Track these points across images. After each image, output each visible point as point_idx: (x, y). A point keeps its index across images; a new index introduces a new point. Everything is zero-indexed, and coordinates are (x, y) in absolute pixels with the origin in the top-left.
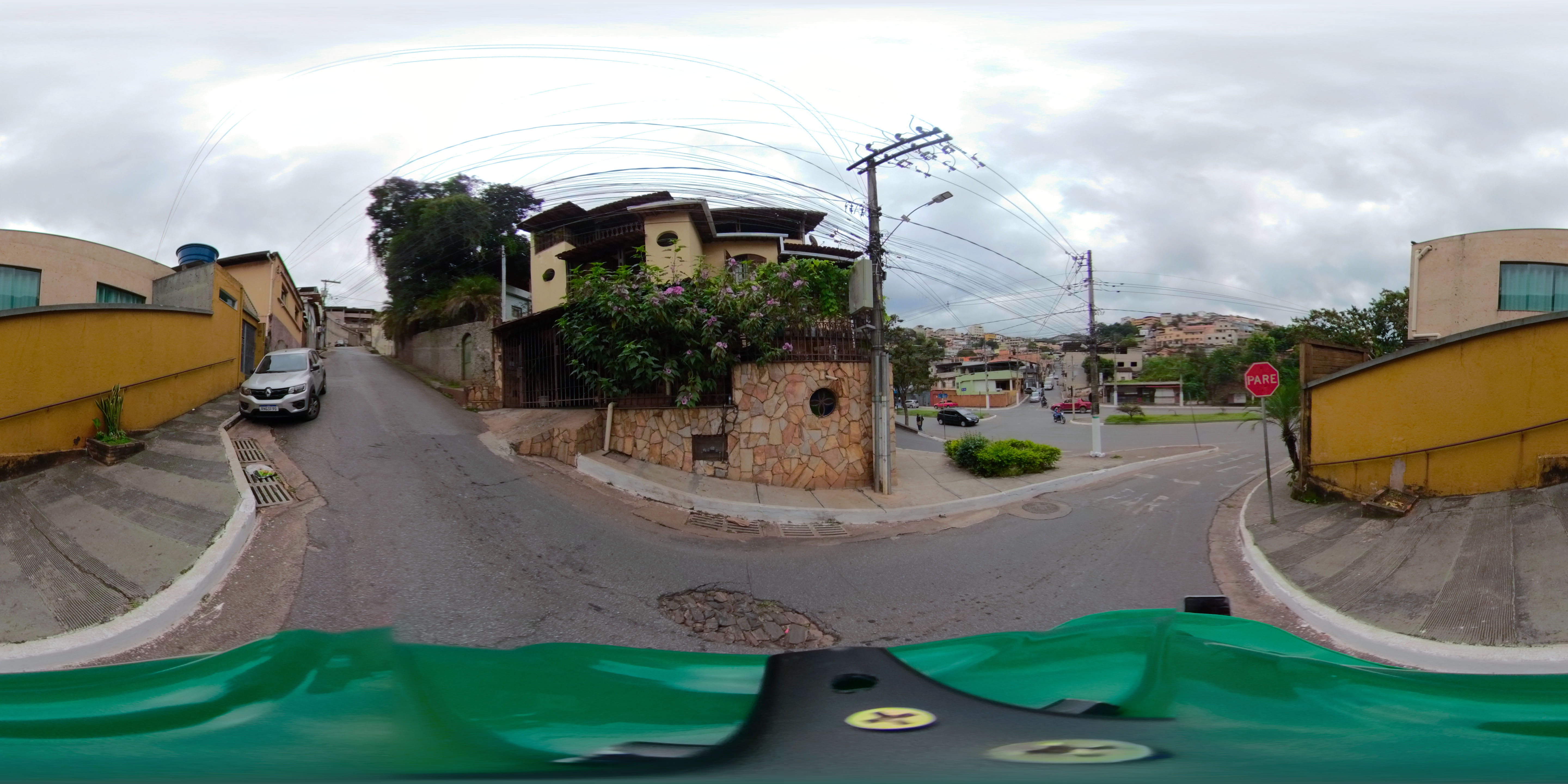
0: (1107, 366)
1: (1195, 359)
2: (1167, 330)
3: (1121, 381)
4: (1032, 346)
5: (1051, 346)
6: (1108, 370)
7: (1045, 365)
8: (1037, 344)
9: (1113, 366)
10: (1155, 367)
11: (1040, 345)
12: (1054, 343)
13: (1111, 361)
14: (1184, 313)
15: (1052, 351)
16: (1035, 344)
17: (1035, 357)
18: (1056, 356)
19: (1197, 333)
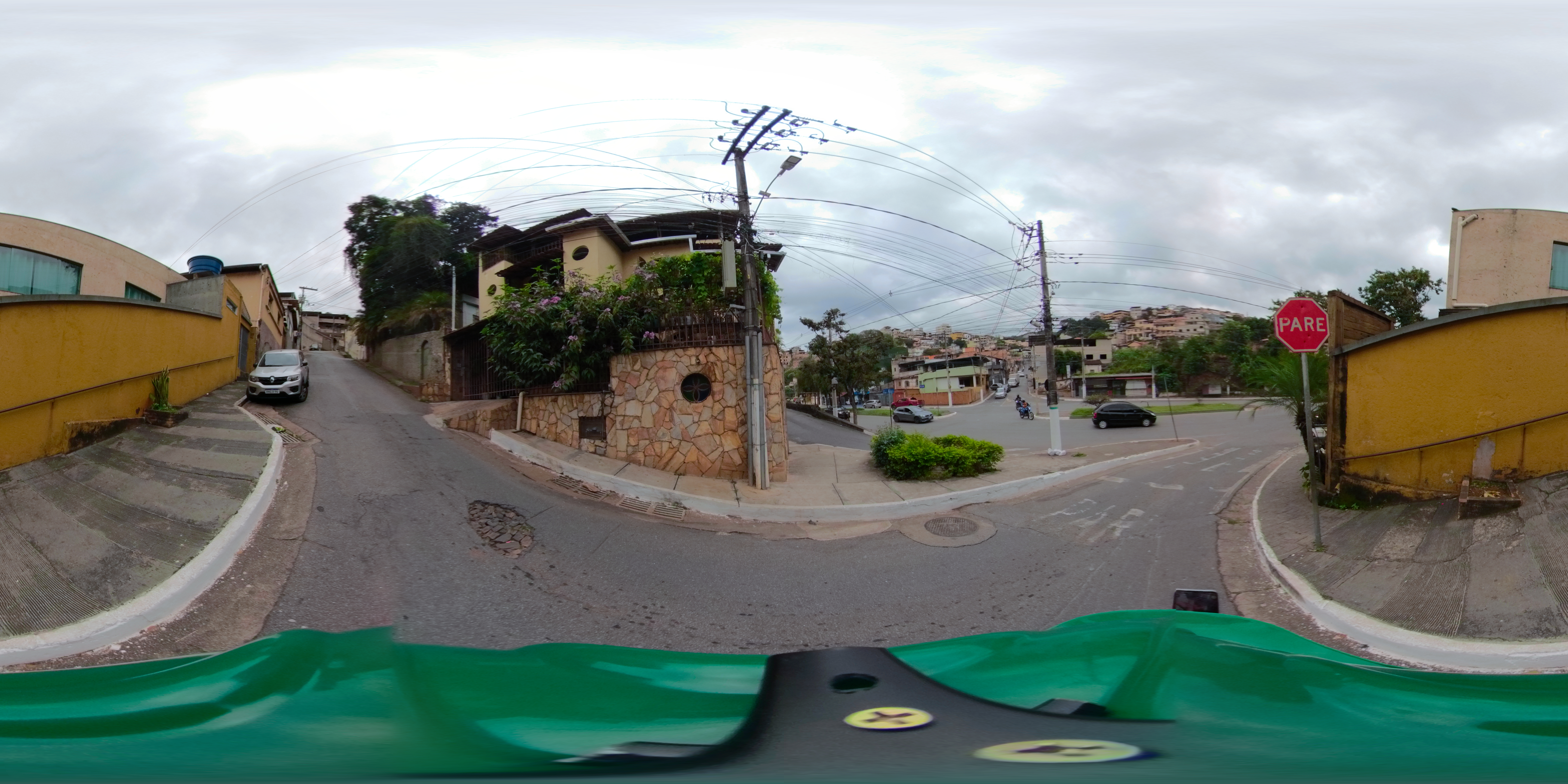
0: (1075, 359)
1: (1167, 349)
2: (1137, 324)
3: (1089, 374)
4: (1001, 344)
5: (1020, 343)
6: (1077, 363)
7: (1013, 361)
8: (1006, 341)
9: (1081, 358)
10: (1125, 358)
11: (1008, 342)
12: (1023, 341)
13: (1079, 354)
14: (1153, 307)
15: (1021, 348)
16: (1004, 342)
17: (1003, 354)
18: (1025, 353)
19: (1167, 325)
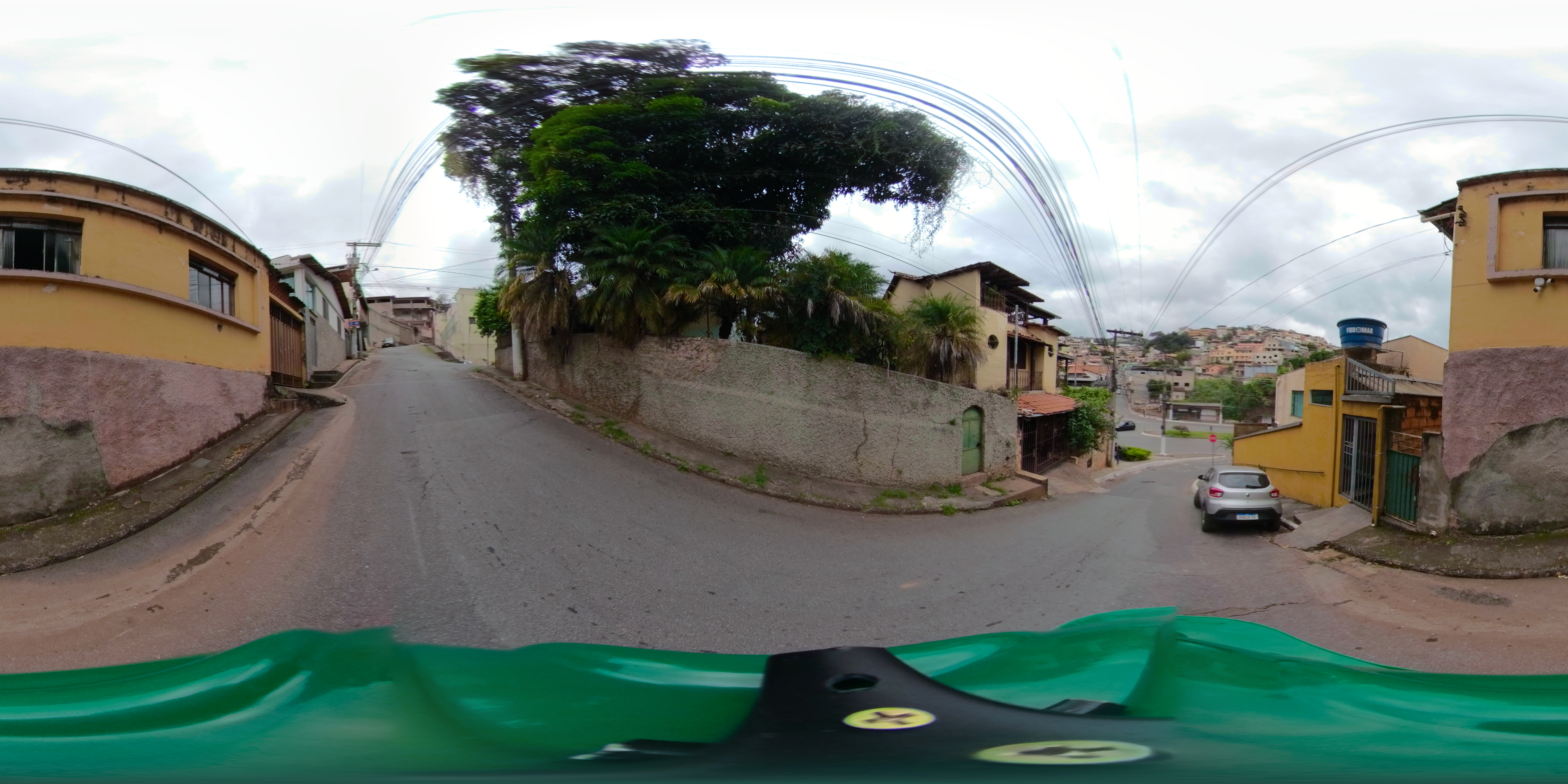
2: (1220, 347)
3: (1175, 401)
10: (1203, 390)
19: (1246, 351)
